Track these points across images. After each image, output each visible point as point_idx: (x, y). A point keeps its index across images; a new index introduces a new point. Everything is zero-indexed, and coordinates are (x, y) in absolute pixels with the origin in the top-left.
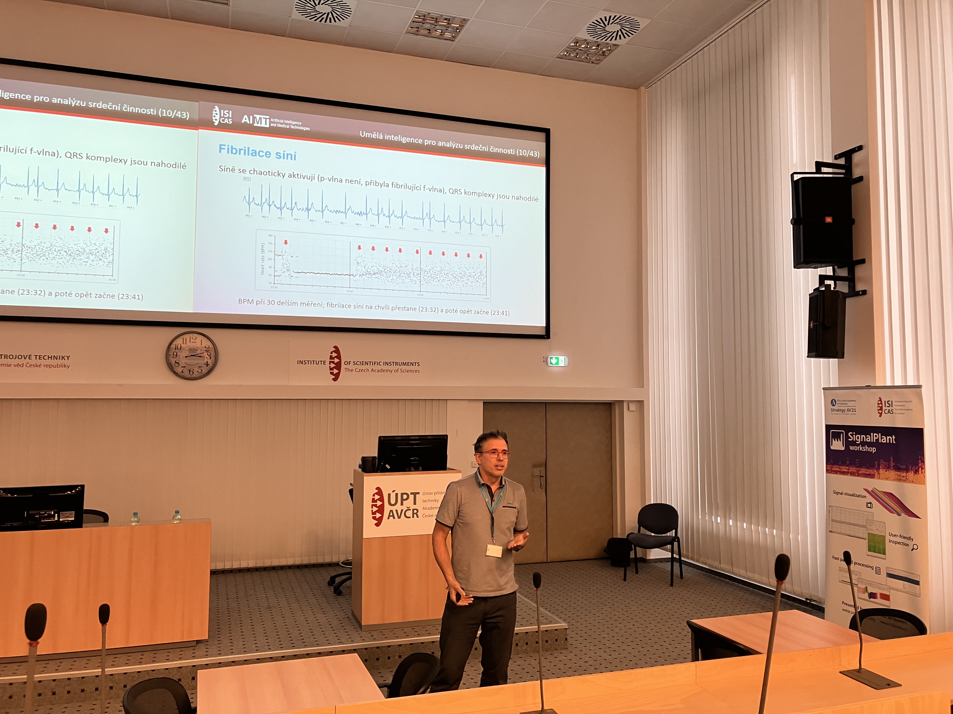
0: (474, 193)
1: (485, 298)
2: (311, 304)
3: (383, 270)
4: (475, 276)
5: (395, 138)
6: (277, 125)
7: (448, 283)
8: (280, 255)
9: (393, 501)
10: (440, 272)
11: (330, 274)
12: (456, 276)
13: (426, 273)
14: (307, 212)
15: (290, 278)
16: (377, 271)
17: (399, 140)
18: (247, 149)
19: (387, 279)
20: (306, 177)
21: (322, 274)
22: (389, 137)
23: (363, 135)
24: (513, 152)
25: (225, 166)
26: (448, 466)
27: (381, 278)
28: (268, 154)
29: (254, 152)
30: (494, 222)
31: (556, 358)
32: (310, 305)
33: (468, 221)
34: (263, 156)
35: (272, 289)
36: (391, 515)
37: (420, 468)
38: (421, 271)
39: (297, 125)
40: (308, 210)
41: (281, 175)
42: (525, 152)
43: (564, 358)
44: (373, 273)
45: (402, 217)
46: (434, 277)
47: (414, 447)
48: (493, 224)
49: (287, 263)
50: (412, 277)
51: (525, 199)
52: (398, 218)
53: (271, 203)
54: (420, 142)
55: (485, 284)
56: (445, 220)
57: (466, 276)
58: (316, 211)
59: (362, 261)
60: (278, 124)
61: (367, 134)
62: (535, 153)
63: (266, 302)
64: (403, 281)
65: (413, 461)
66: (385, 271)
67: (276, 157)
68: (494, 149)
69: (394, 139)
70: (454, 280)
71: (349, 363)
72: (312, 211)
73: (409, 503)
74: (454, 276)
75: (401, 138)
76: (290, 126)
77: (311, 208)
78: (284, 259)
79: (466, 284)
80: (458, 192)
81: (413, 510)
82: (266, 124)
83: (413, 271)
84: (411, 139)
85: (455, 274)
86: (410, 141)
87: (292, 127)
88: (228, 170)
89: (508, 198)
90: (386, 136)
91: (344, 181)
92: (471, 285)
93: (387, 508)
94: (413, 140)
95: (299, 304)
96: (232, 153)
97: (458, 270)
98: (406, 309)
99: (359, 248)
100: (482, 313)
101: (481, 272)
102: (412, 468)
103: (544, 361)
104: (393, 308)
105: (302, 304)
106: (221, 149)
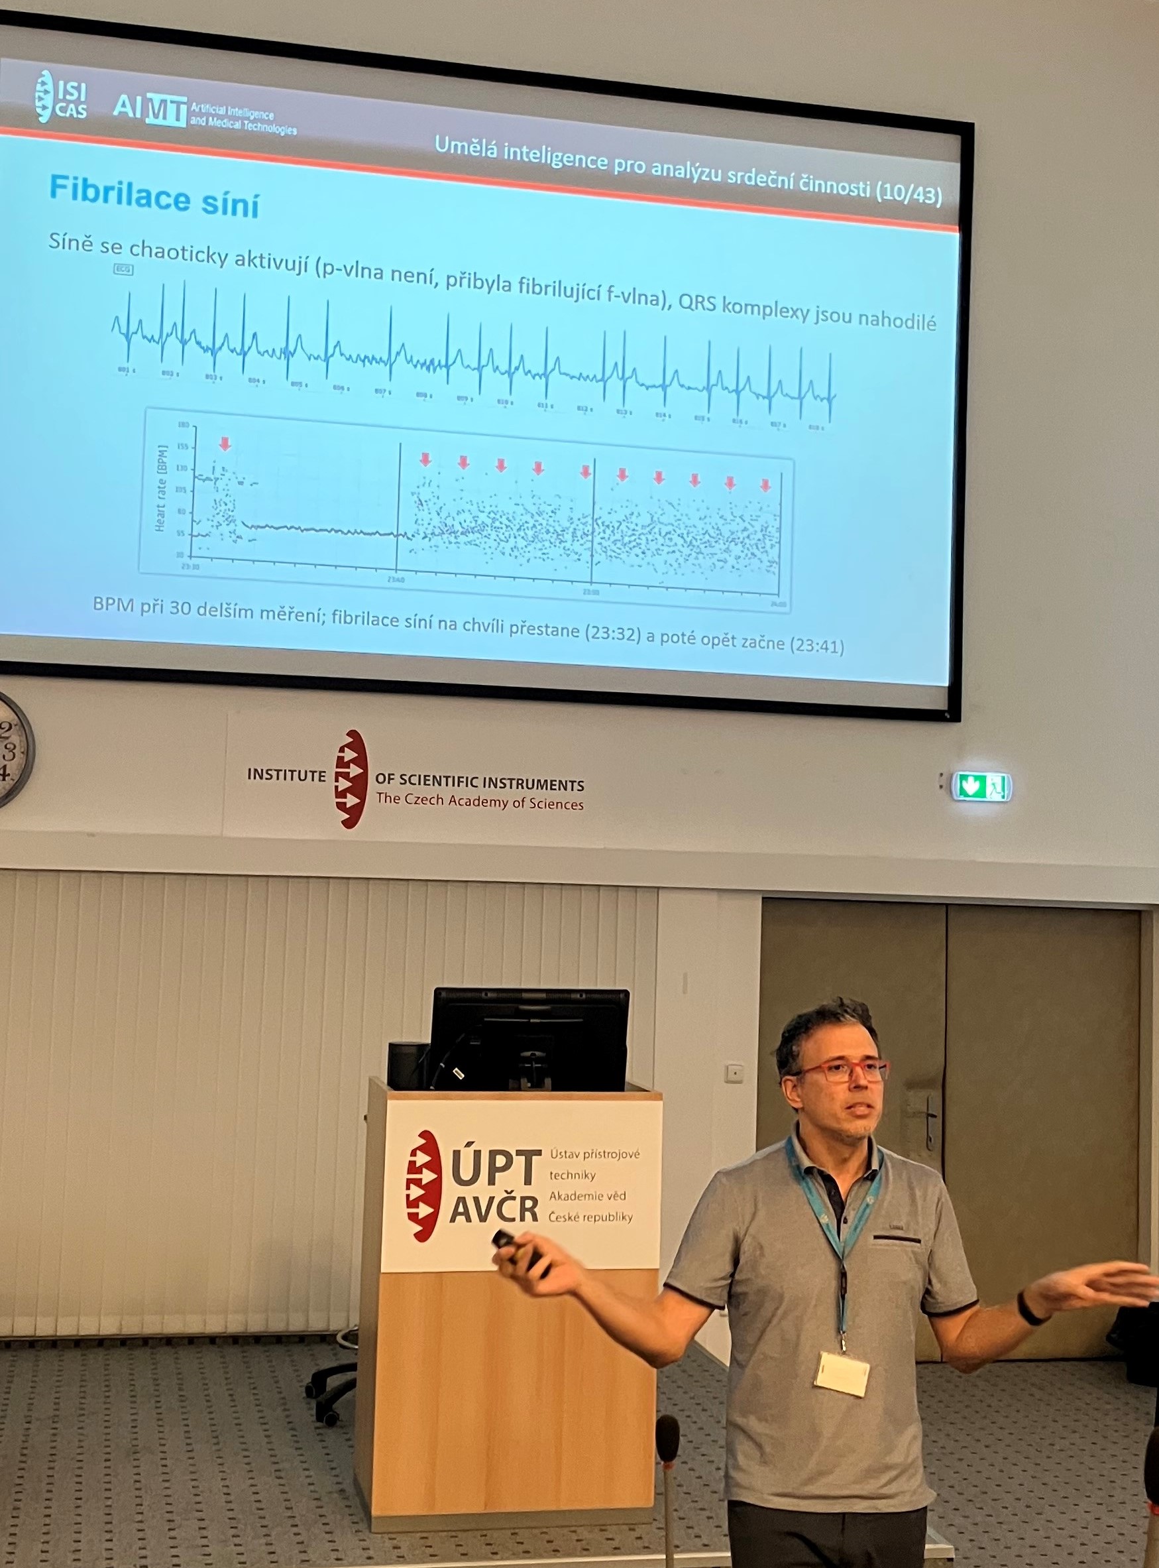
0: (749, 308)
1: (774, 604)
2: (290, 613)
3: (489, 522)
4: (747, 541)
5: (531, 155)
6: (207, 123)
7: (671, 559)
8: (208, 479)
9: (466, 1173)
10: (648, 529)
11: (342, 532)
12: (694, 542)
13: (608, 532)
14: (283, 362)
15: (235, 542)
16: (473, 525)
17: (543, 161)
18: (125, 187)
19: (500, 548)
20: (284, 263)
21: (321, 530)
22: (515, 153)
23: (442, 147)
24: (865, 192)
25: (65, 235)
26: (628, 1077)
27: (483, 545)
28: (182, 202)
29: (144, 194)
30: (804, 388)
31: (976, 778)
32: (287, 617)
33: (733, 387)
34: (168, 206)
35: (186, 572)
36: (461, 1209)
37: (548, 1081)
38: (595, 526)
39: (262, 121)
40: (287, 354)
41: (216, 257)
42: (900, 189)
43: (1000, 778)
44: (461, 530)
45: (546, 375)
46: (630, 542)
47: (532, 1021)
48: (803, 395)
49: (227, 500)
50: (569, 542)
51: (898, 322)
52: (534, 378)
53: (187, 336)
54: (602, 165)
55: (774, 565)
56: (667, 382)
57: (721, 542)
58: (310, 359)
59: (431, 497)
60: (211, 118)
61: (453, 143)
62: (930, 192)
63: (168, 607)
64: (543, 554)
65: (528, 1060)
66: (494, 525)
67: (205, 210)
68: (811, 181)
69: (528, 157)
70: (686, 551)
71: (390, 779)
72: (299, 358)
73: (511, 1179)
74: (688, 540)
75: (549, 154)
76: (243, 124)
77: (295, 350)
78: (220, 489)
79: (721, 564)
80: (706, 304)
81: (523, 1199)
82: (178, 119)
83: (573, 526)
84: (578, 157)
85: (690, 535)
86: (574, 162)
87: (249, 126)
88: (74, 244)
89: (847, 319)
90: (506, 149)
91: (387, 274)
92: (737, 566)
93: (450, 1191)
94: (581, 160)
95: (257, 613)
96: (85, 198)
97: (700, 524)
98: (550, 630)
99: (425, 459)
100: (763, 644)
101: (764, 529)
102: (524, 1081)
103: (941, 787)
104: (514, 629)
105: (265, 614)
106: (55, 187)
